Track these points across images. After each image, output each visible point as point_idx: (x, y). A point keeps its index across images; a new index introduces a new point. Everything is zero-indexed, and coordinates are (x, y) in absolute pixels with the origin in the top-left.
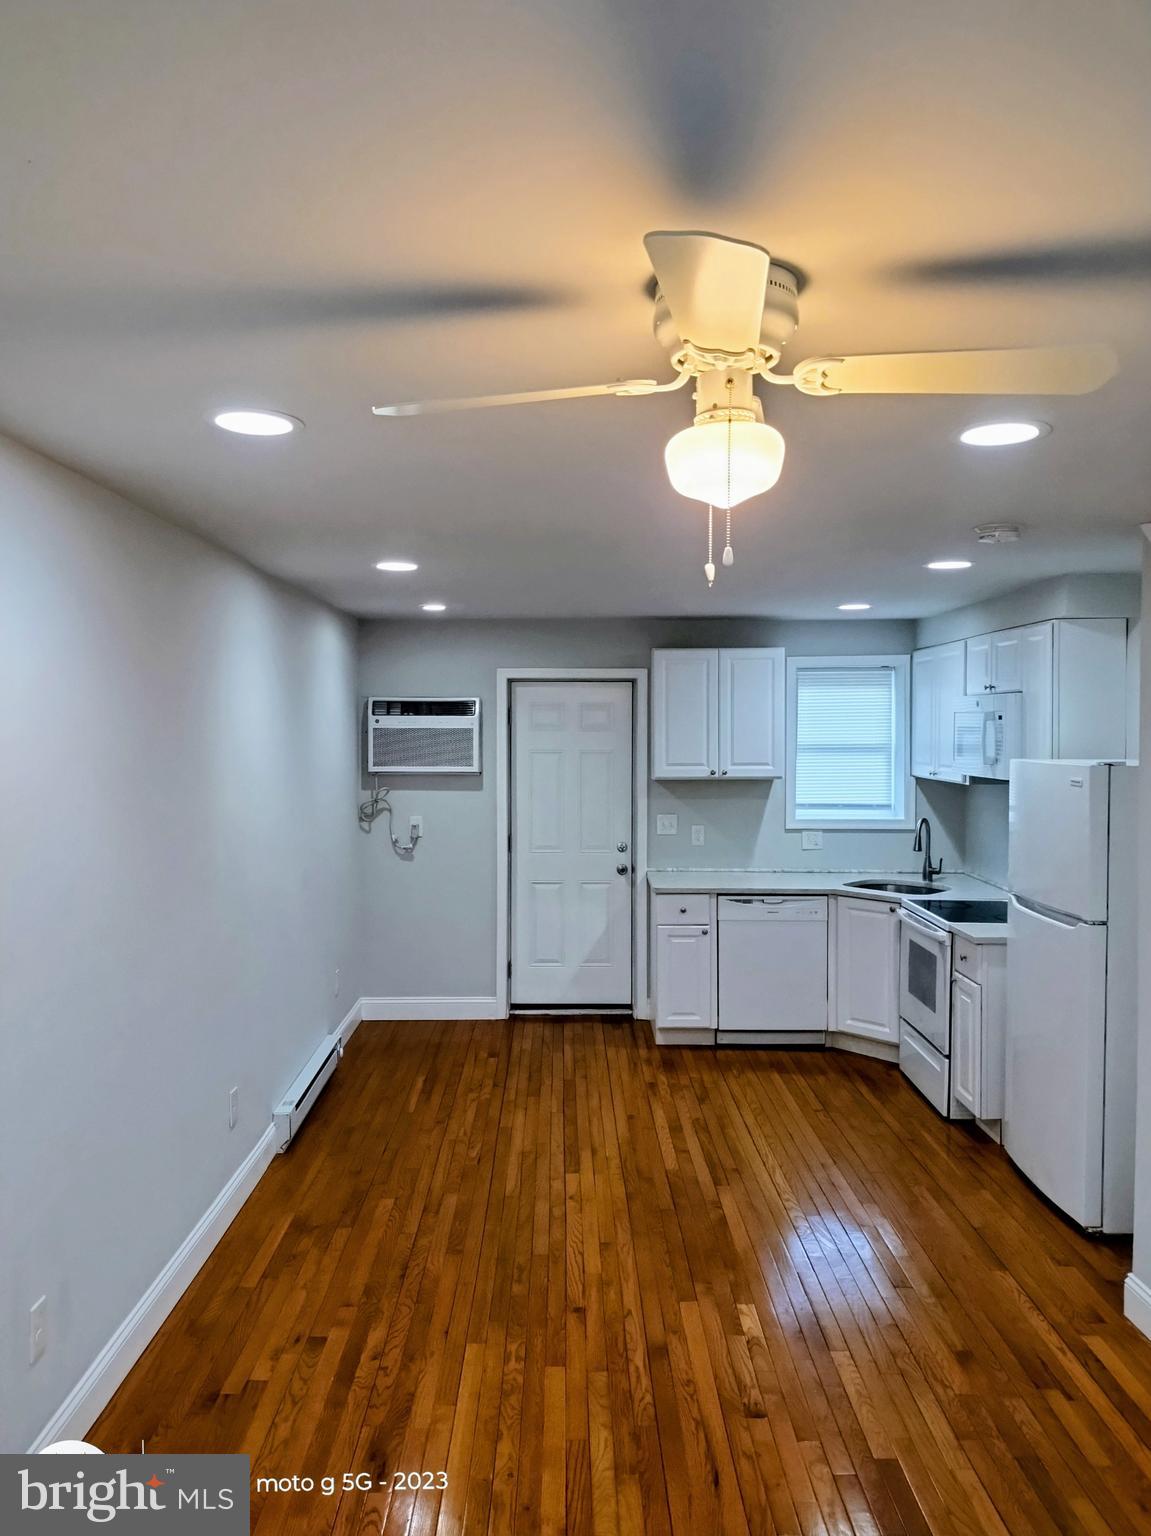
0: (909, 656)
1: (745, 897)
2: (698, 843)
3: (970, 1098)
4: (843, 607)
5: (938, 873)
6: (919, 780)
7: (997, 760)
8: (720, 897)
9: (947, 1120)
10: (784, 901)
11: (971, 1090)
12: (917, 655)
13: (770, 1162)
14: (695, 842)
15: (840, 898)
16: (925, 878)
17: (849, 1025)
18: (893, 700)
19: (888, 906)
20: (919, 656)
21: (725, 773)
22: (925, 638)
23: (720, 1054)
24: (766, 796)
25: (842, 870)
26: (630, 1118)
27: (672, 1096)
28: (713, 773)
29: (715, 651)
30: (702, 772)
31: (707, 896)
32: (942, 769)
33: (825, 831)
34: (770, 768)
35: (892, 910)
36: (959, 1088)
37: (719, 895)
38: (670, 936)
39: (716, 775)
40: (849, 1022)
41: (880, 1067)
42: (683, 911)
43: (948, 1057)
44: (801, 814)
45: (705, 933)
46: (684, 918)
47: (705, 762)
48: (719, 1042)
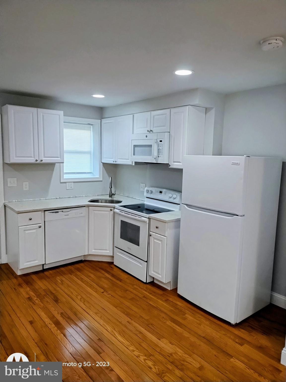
0: (100, 120)
1: (55, 210)
2: (26, 189)
3: (160, 276)
4: (94, 96)
5: (114, 195)
6: (103, 163)
7: (158, 156)
8: (46, 212)
9: (146, 283)
10: (70, 210)
11: (160, 273)
12: (103, 120)
13: (109, 329)
14: (25, 189)
15: (90, 207)
16: (110, 197)
17: (93, 252)
18: (92, 136)
19: (109, 209)
20: (104, 121)
21: (42, 161)
22: (107, 114)
23: (46, 273)
24: (53, 170)
25: (80, 196)
26: (31, 323)
27: (42, 303)
28: (37, 161)
29: (36, 109)
30: (32, 160)
31: (40, 212)
32: (118, 160)
33: (74, 182)
34: (59, 159)
35: (111, 210)
36: (152, 272)
37: (45, 211)
38: (24, 230)
39: (38, 162)
40: (93, 251)
41: (107, 265)
42: (31, 219)
43: (147, 262)
44: (66, 176)
45: (40, 227)
46: (31, 222)
47: (33, 156)
48: (45, 268)
